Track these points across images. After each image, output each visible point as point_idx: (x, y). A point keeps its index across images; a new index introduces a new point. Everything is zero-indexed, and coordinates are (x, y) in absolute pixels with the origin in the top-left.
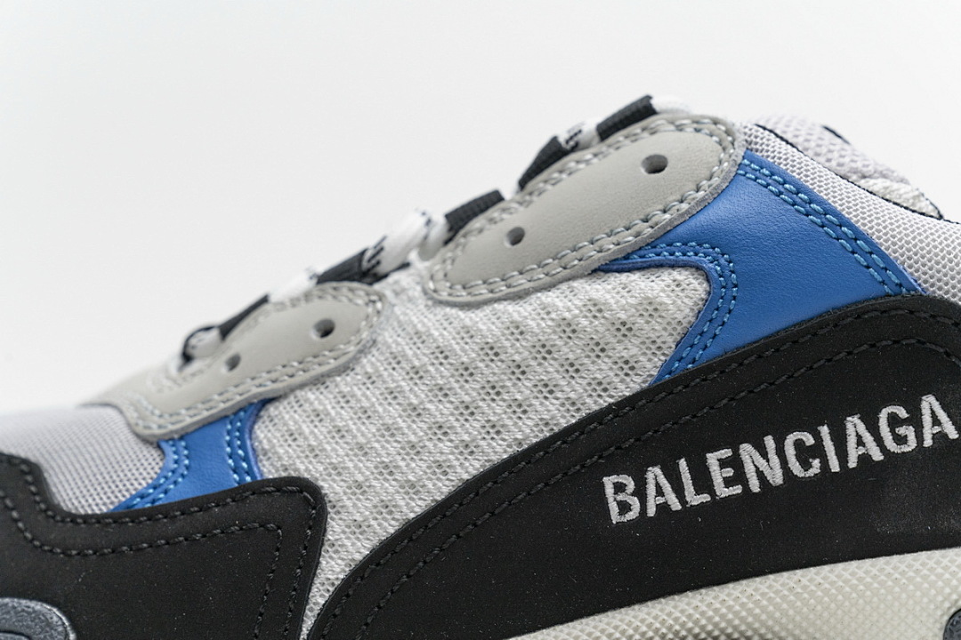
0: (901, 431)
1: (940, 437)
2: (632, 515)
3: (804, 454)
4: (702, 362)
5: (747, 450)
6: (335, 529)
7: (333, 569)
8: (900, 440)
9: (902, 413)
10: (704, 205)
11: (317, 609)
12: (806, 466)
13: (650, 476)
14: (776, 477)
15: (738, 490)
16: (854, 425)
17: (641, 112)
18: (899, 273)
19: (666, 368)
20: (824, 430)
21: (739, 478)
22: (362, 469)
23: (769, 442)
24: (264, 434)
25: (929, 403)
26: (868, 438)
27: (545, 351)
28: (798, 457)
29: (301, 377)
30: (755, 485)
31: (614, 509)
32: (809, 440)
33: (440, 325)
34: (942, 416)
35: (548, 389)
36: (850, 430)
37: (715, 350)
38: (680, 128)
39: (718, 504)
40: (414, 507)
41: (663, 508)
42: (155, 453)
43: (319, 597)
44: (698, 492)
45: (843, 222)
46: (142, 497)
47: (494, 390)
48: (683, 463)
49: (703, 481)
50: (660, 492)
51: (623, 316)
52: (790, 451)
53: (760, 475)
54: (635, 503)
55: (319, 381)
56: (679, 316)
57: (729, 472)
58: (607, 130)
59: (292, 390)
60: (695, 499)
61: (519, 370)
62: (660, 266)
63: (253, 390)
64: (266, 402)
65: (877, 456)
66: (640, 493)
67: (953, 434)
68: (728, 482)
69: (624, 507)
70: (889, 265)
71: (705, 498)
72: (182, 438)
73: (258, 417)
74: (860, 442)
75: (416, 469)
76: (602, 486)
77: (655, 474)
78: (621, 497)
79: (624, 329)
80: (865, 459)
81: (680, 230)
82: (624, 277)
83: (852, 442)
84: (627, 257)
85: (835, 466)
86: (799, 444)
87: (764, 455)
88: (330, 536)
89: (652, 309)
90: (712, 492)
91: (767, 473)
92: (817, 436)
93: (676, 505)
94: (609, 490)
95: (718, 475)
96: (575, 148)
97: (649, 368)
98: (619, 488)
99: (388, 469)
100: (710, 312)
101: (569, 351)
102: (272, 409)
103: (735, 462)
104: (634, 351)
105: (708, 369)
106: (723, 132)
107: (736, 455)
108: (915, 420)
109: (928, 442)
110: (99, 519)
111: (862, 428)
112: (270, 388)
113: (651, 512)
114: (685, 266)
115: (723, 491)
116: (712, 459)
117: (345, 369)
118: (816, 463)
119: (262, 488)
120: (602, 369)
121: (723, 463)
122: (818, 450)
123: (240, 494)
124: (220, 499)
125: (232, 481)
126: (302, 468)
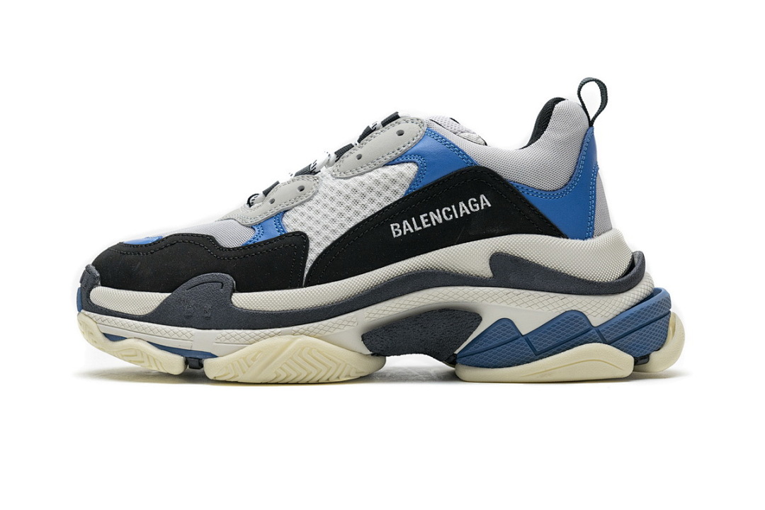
0: (475, 205)
1: (486, 206)
2: (400, 234)
3: (448, 214)
4: (418, 189)
5: (431, 213)
6: (312, 245)
7: (312, 256)
8: (475, 208)
9: (475, 200)
10: (416, 144)
11: (308, 268)
12: (449, 217)
13: (404, 223)
14: (440, 221)
15: (429, 225)
16: (462, 204)
17: (395, 117)
18: (472, 160)
19: (407, 192)
20: (453, 207)
21: (430, 222)
22: (318, 228)
23: (438, 211)
24: (286, 221)
25: (482, 197)
26: (465, 207)
27: (371, 189)
28: (446, 215)
29: (295, 203)
30: (434, 223)
31: (394, 233)
32: (449, 210)
33: (339, 185)
34: (486, 200)
35: (372, 201)
36: (460, 206)
37: (421, 186)
38: (407, 122)
39: (424, 230)
40: (335, 237)
41: (408, 232)
42: (252, 230)
43: (309, 265)
44: (418, 227)
45: (455, 147)
46: (250, 241)
47: (356, 202)
48: (413, 219)
49: (419, 224)
50: (407, 227)
51: (394, 178)
52: (444, 213)
53: (436, 220)
54: (400, 231)
55: (302, 204)
56: (410, 177)
57: (427, 220)
58: (385, 123)
59: (293, 207)
60: (417, 229)
61: (363, 196)
62: (403, 162)
63: (280, 208)
64: (286, 211)
65: (468, 213)
66: (401, 228)
67: (490, 205)
68: (427, 223)
69: (397, 233)
70: (469, 158)
71: (420, 228)
72: (259, 224)
73: (283, 216)
74: (463, 209)
75: (335, 226)
76: (390, 227)
77: (405, 222)
78: (396, 230)
79: (394, 181)
80: (465, 214)
81: (409, 152)
82: (393, 166)
83: (461, 209)
84: (394, 160)
85: (457, 217)
86: (446, 211)
87: (437, 215)
88: (310, 247)
89: (402, 175)
90: (422, 227)
91: (438, 220)
92: (451, 208)
93: (412, 231)
94: (392, 228)
95: (423, 222)
96: (375, 129)
97: (402, 193)
98: (395, 227)
99: (326, 227)
100: (419, 174)
101: (378, 189)
102: (287, 213)
103: (428, 217)
104: (397, 188)
105: (419, 191)
106: (419, 122)
107: (429, 215)
108: (479, 202)
109: (483, 208)
110: (238, 248)
111: (464, 205)
112: (286, 207)
113: (405, 233)
114: (411, 162)
115: (425, 226)
116: (422, 217)
117: (310, 199)
118: (451, 216)
119: (287, 235)
120: (388, 193)
121: (425, 218)
122: (452, 212)
123: (281, 237)
124: (275, 239)
125: (279, 234)
126: (300, 229)
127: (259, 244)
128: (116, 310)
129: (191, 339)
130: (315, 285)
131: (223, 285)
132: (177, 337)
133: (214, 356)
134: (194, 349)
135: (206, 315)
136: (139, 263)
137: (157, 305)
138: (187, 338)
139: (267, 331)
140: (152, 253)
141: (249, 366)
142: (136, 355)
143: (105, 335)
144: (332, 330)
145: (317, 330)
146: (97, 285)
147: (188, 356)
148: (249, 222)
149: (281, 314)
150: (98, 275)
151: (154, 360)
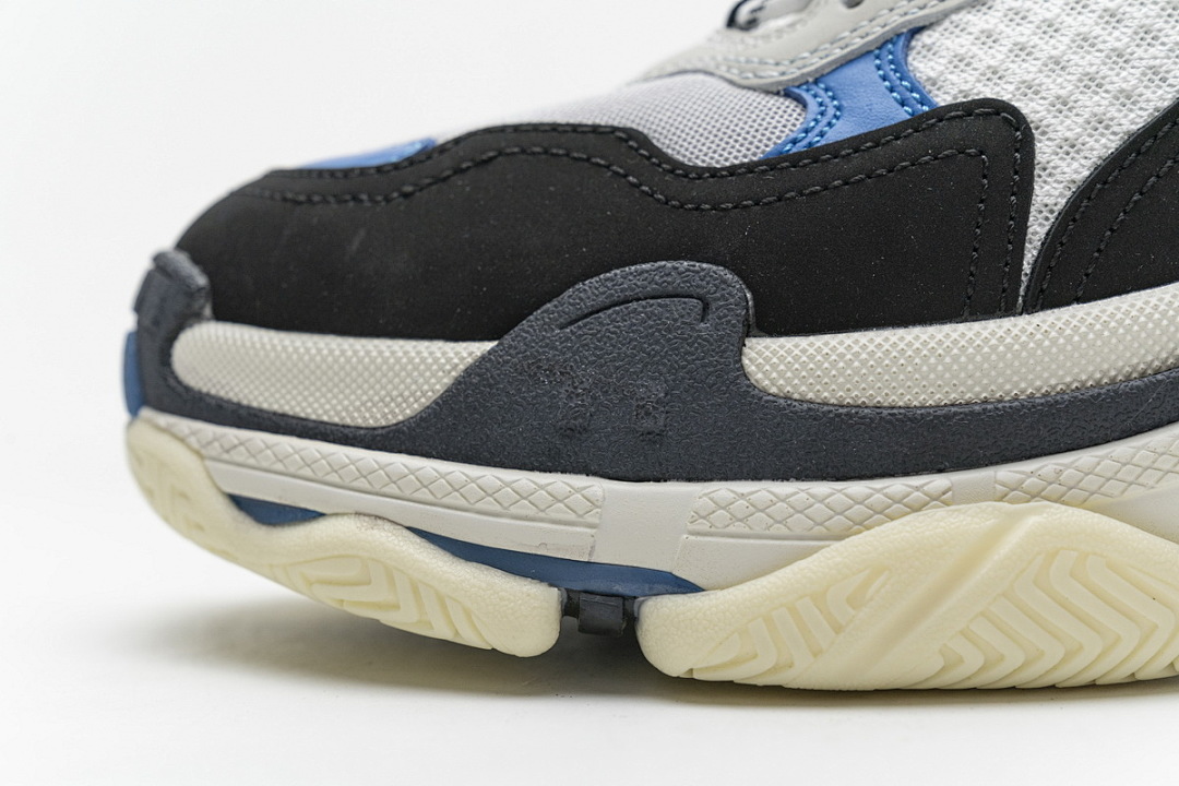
6: (1044, 150)
7: (1050, 194)
11: (1042, 231)
22: (1056, 86)
24: (922, 65)
40: (1134, 120)
42: (790, 104)
43: (1038, 228)
46: (794, 142)
59: (946, 15)
63: (895, 20)
64: (916, 31)
72: (817, 82)
73: (908, 47)
75: (1127, 78)
88: (1039, 158)
99: (1092, 82)
102: (925, 38)
110: (750, 167)
112: (916, 15)
119: (941, 114)
123: (917, 123)
124: (896, 131)
125: (903, 114)
126: (988, 92)
127: (835, 150)
128: (275, 407)
129: (589, 519)
130: (1068, 304)
131: (706, 307)
132: (532, 511)
133: (686, 587)
134: (602, 557)
135: (648, 424)
136: (362, 233)
137: (440, 388)
138: (572, 517)
139: (897, 485)
140: (406, 196)
141: (838, 629)
142: (368, 583)
143: (240, 503)
144: (1149, 478)
145: (1091, 482)
146: (196, 317)
147: (578, 586)
148: (772, 75)
149: (947, 417)
150: (201, 280)
151: (441, 600)
